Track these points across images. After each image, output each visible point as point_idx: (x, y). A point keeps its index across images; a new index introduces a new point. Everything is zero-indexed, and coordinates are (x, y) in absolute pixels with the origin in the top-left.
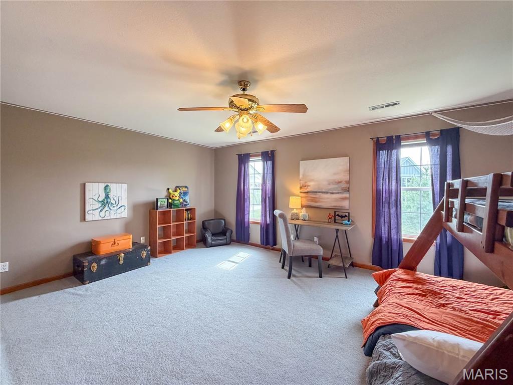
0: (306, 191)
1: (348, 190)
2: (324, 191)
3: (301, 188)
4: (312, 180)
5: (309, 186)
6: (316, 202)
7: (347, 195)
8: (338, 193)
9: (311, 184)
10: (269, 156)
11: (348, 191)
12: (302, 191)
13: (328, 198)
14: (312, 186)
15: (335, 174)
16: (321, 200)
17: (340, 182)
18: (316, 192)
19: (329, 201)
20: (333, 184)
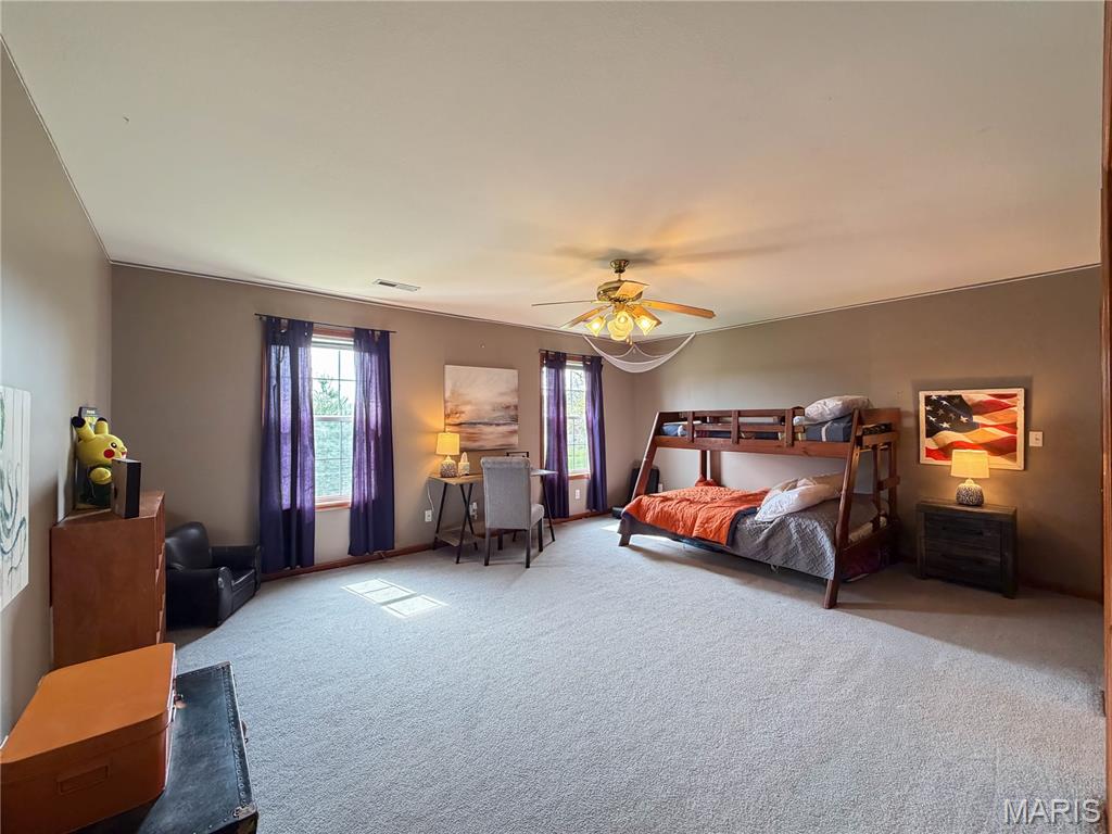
0: (458, 421)
1: (515, 420)
2: (486, 420)
3: (447, 416)
4: (469, 403)
5: (463, 412)
6: (475, 441)
7: (516, 427)
8: (504, 424)
9: (467, 408)
10: (374, 342)
11: (517, 421)
12: (449, 421)
13: (492, 433)
14: (468, 413)
15: (502, 394)
16: (484, 437)
17: (508, 407)
18: (475, 424)
19: (492, 436)
20: (499, 410)
